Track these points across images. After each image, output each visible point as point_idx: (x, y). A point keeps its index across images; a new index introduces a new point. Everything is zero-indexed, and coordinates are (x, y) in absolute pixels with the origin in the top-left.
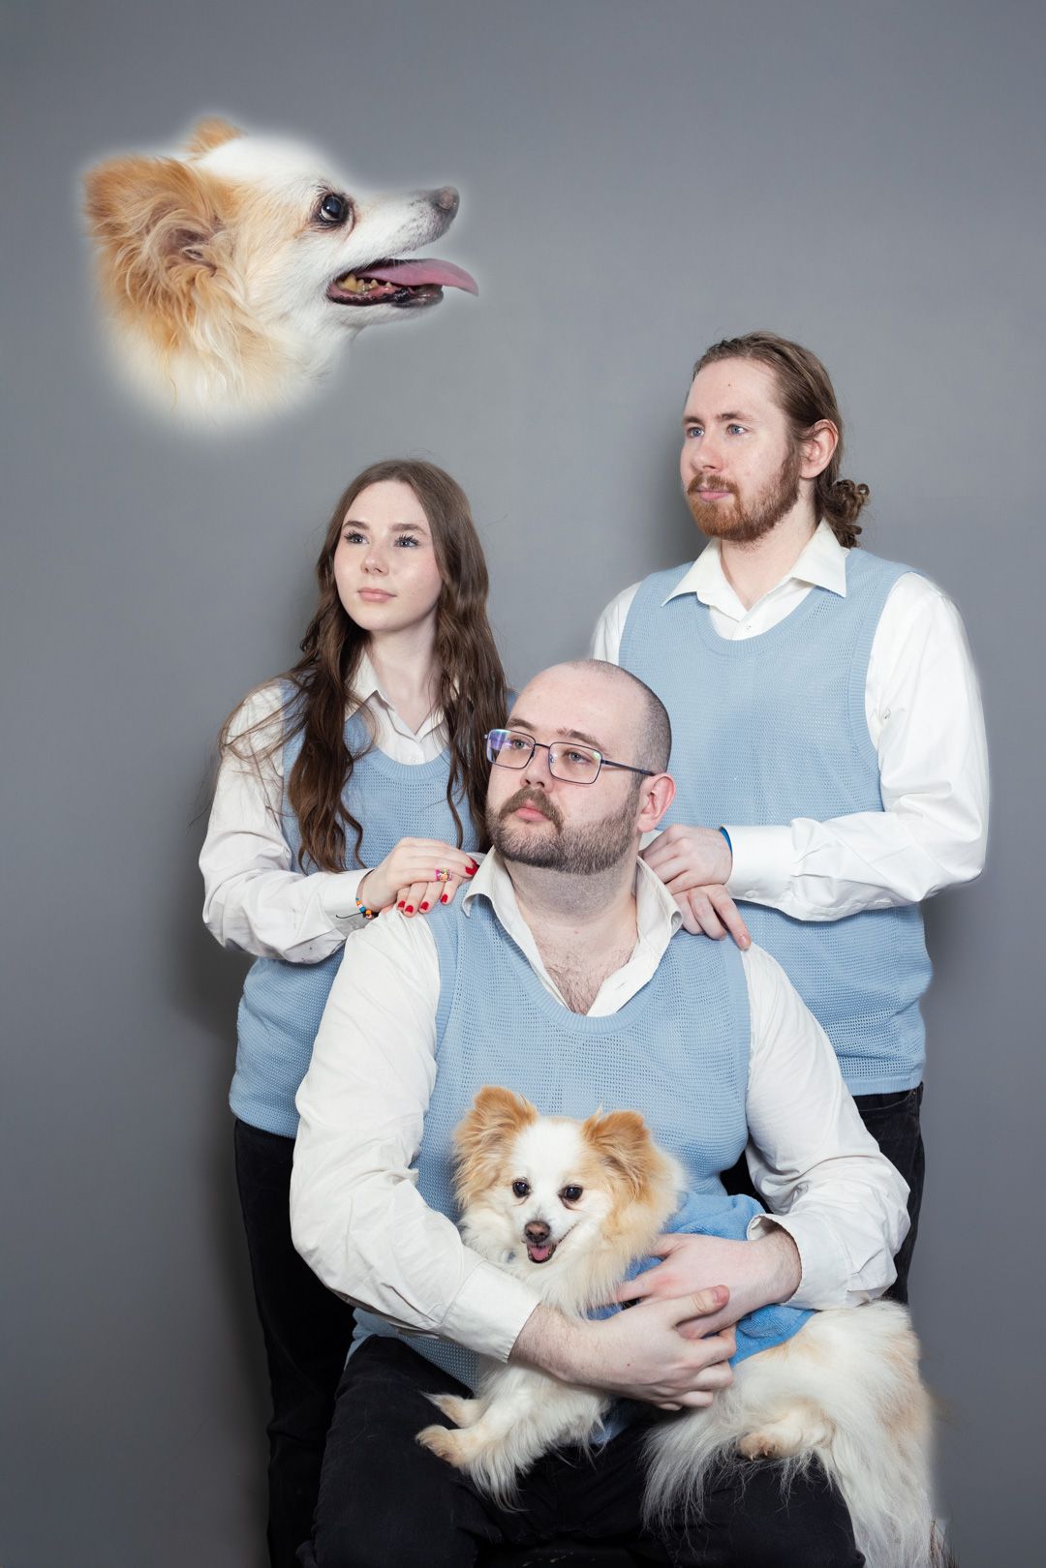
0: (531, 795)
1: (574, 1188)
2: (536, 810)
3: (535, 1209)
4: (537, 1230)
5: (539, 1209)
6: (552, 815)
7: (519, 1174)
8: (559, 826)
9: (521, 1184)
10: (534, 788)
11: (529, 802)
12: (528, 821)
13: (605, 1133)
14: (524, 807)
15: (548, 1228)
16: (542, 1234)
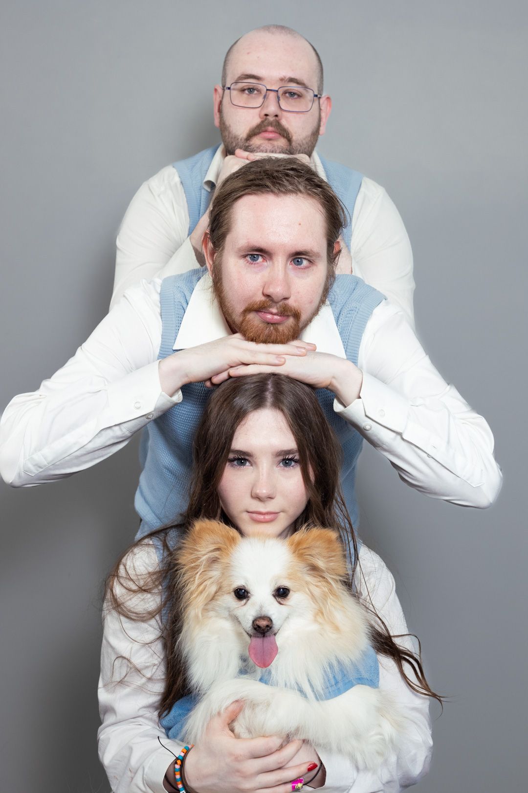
0: (271, 124)
1: (283, 589)
2: (276, 132)
3: (257, 608)
4: (263, 623)
5: (261, 607)
6: (284, 133)
7: (238, 583)
8: (289, 140)
9: (241, 589)
10: (271, 119)
11: (270, 128)
12: (270, 140)
13: (304, 546)
14: (266, 131)
15: (270, 620)
16: (267, 626)
